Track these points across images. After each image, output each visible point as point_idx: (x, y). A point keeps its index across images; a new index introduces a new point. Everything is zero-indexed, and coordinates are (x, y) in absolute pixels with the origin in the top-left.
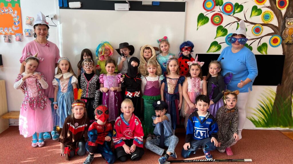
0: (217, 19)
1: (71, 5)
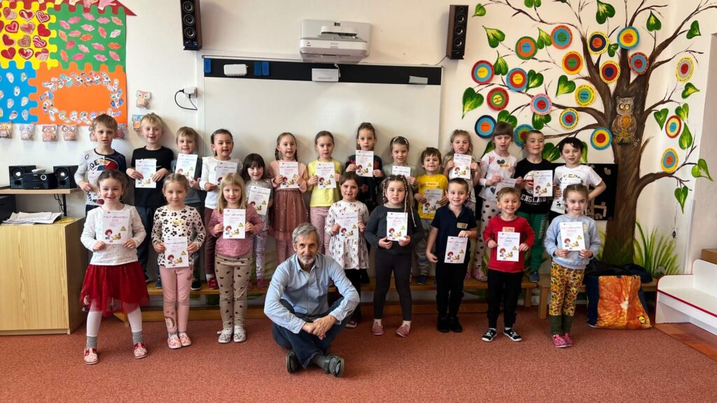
0: (497, 99)
1: (228, 69)
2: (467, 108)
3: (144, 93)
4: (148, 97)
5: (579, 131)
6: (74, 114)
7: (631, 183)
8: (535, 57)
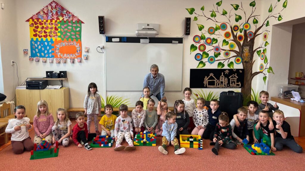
0: (202, 48)
1: (113, 40)
2: (192, 51)
3: (87, 48)
4: (88, 49)
5: (230, 58)
6: (65, 55)
7: (249, 75)
8: (215, 33)
